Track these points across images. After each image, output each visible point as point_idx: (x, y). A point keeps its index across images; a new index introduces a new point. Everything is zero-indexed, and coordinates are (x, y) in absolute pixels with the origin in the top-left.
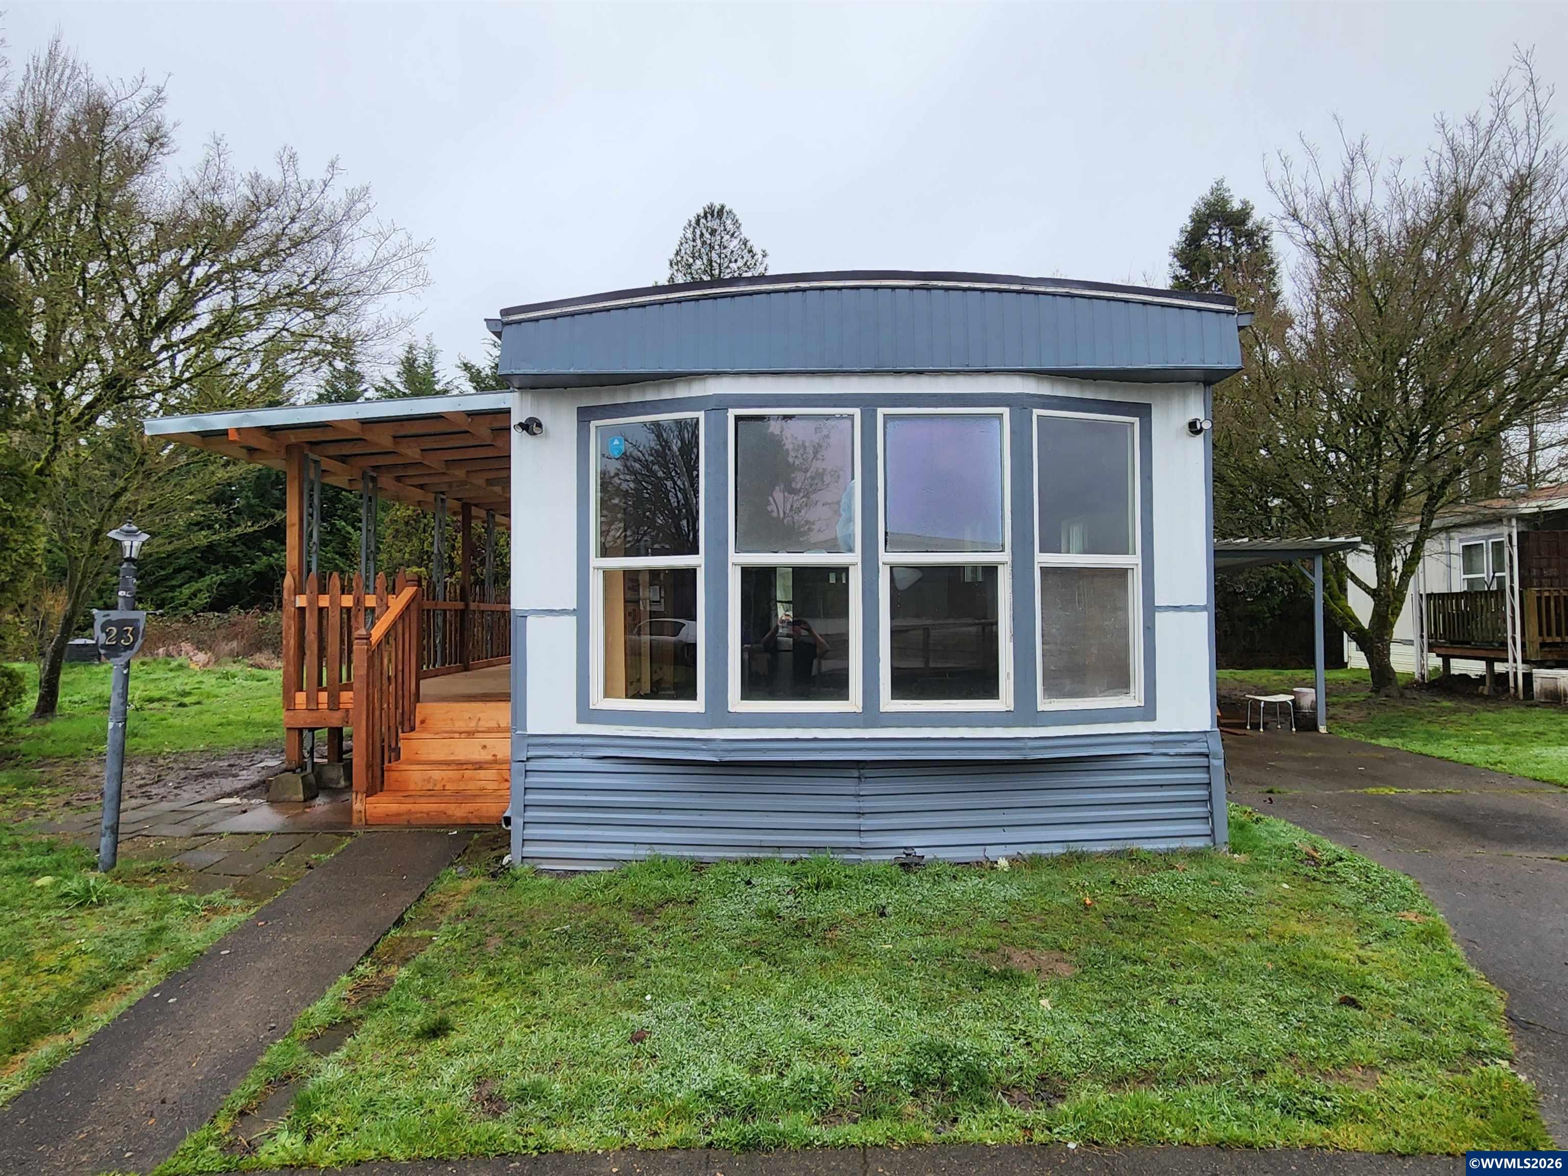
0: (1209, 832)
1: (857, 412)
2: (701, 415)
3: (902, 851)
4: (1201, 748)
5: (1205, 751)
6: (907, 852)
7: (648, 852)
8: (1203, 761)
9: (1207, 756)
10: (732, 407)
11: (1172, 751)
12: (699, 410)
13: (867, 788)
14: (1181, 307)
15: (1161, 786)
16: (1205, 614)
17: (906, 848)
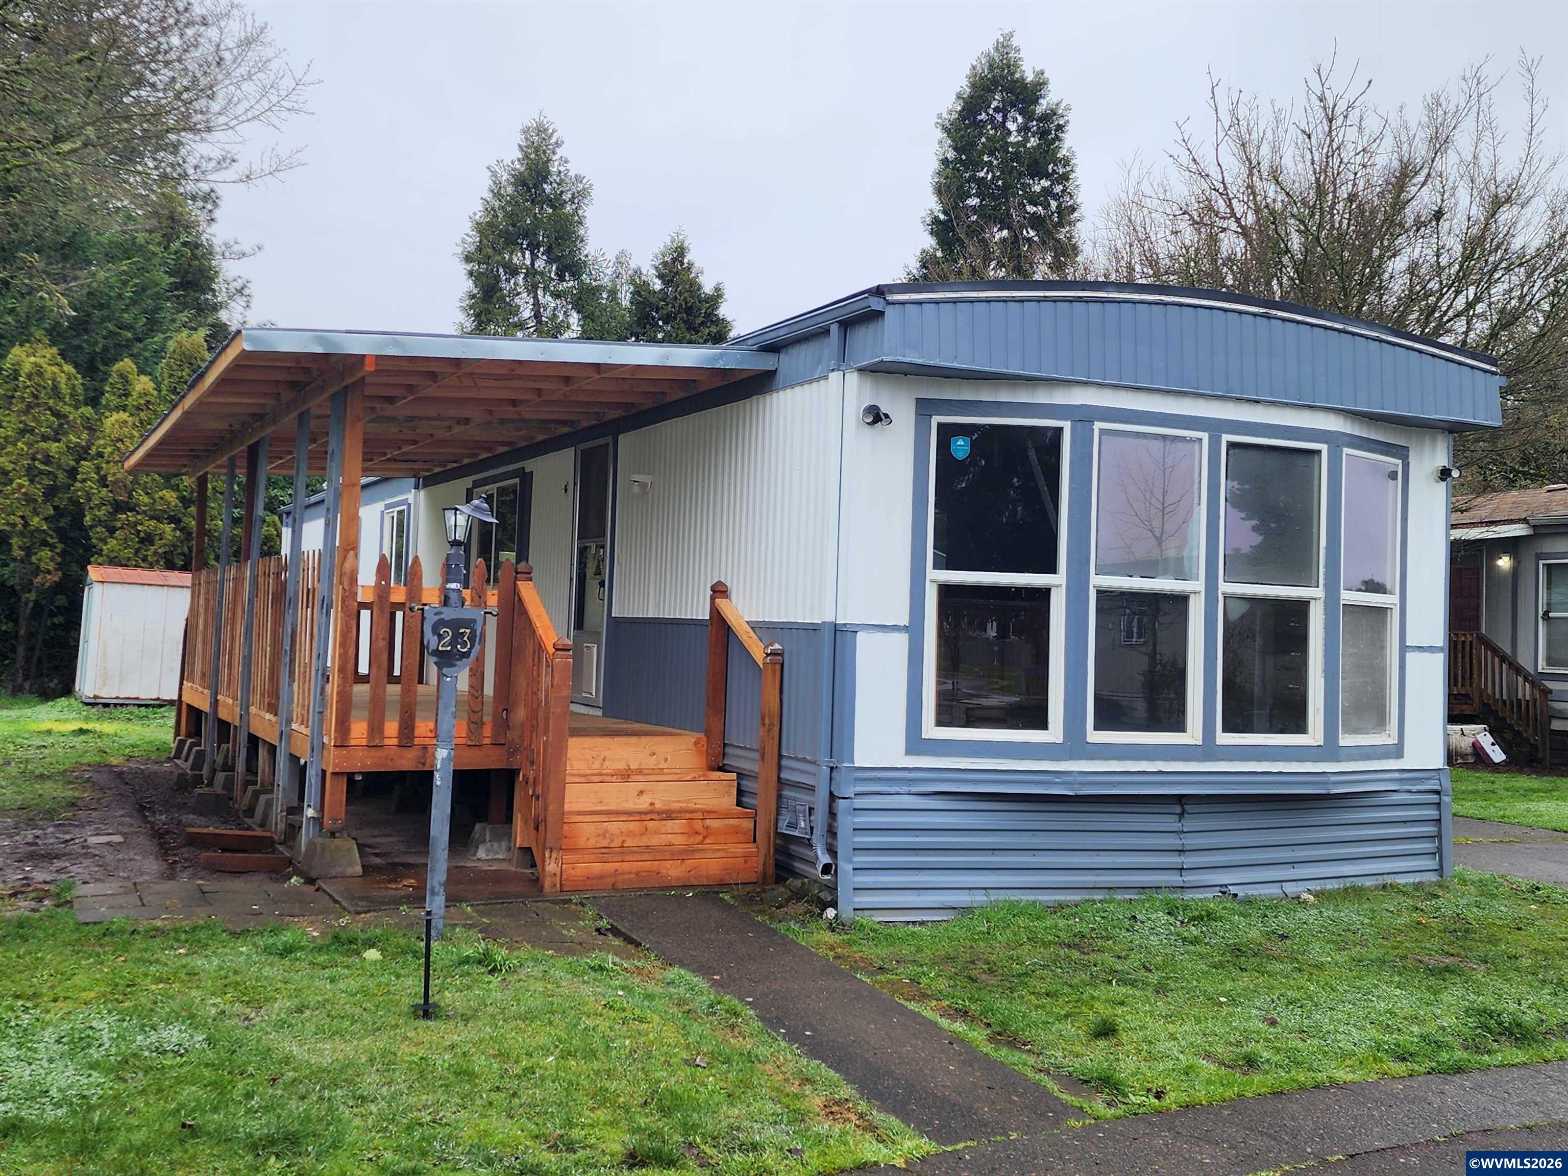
0: (1437, 867)
1: (1205, 436)
2: (1067, 426)
3: (1218, 889)
4: (1433, 785)
5: (1437, 787)
6: (1224, 890)
7: (985, 898)
8: (1434, 798)
9: (1437, 792)
10: (1098, 420)
11: (1414, 788)
12: (1066, 419)
13: (1189, 824)
14: (1460, 363)
15: (1405, 822)
16: (1441, 655)
17: (1221, 886)
